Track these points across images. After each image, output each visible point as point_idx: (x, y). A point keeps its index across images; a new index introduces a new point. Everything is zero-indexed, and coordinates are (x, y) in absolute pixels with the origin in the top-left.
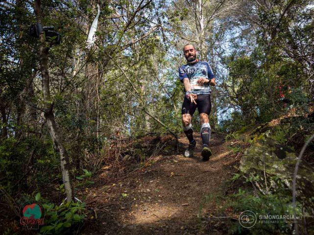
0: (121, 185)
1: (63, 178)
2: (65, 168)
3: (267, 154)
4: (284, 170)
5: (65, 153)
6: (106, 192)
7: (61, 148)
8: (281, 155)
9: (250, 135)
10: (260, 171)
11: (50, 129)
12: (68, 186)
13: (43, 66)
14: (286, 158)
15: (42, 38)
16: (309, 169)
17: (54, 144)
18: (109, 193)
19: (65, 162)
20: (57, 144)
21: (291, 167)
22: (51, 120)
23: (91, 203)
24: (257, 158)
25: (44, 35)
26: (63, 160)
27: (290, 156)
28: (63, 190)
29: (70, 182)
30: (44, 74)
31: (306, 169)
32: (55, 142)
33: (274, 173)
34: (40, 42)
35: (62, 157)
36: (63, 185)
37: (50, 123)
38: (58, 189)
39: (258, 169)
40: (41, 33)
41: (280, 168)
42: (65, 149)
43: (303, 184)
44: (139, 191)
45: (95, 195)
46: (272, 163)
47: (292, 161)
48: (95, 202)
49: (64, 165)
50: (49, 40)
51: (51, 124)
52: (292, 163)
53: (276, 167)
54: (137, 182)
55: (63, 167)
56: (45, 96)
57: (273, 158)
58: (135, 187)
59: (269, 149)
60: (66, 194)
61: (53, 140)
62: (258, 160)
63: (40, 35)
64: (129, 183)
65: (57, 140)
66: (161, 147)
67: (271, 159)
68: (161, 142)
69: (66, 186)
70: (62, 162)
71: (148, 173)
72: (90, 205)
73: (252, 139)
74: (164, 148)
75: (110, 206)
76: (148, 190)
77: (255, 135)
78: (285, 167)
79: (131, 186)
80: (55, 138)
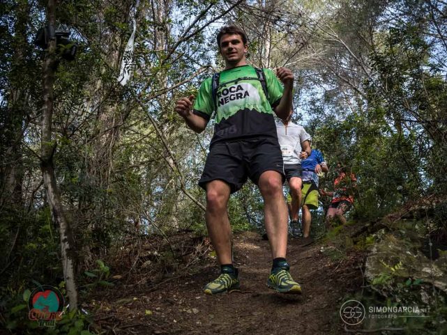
1: (64, 272)
2: (67, 255)
3: (408, 252)
4: (441, 275)
5: (68, 231)
6: (125, 306)
7: (61, 222)
8: (433, 256)
9: (352, 237)
11: (46, 188)
12: (71, 284)
13: (46, 87)
14: (440, 258)
15: (51, 47)
17: (52, 213)
18: (130, 309)
19: (67, 246)
20: (56, 215)
22: (49, 173)
23: (106, 320)
25: (55, 42)
26: (65, 241)
27: (445, 256)
28: (64, 291)
29: (75, 279)
30: (46, 99)
32: (54, 210)
33: (426, 280)
34: (48, 52)
35: (63, 237)
36: (64, 282)
37: (48, 179)
38: (56, 288)
39: (398, 275)
40: (52, 39)
41: (435, 272)
42: (68, 223)
44: (181, 310)
45: (108, 309)
46: (420, 265)
48: (111, 318)
49: (67, 250)
50: (62, 50)
51: (50, 180)
53: (429, 271)
54: (175, 296)
55: (64, 253)
56: (46, 135)
57: (419, 258)
58: (172, 304)
59: (412, 246)
60: (68, 298)
61: (51, 208)
62: (395, 262)
63: (50, 43)
64: (160, 297)
65: (57, 208)
66: (203, 252)
67: (417, 260)
68: (203, 244)
69: (68, 285)
70: (62, 244)
71: (191, 284)
72: (105, 322)
73: (355, 243)
74: (207, 253)
75: (136, 327)
76: (195, 310)
77: (361, 237)
78: (442, 271)
79: (165, 302)
80: (54, 203)
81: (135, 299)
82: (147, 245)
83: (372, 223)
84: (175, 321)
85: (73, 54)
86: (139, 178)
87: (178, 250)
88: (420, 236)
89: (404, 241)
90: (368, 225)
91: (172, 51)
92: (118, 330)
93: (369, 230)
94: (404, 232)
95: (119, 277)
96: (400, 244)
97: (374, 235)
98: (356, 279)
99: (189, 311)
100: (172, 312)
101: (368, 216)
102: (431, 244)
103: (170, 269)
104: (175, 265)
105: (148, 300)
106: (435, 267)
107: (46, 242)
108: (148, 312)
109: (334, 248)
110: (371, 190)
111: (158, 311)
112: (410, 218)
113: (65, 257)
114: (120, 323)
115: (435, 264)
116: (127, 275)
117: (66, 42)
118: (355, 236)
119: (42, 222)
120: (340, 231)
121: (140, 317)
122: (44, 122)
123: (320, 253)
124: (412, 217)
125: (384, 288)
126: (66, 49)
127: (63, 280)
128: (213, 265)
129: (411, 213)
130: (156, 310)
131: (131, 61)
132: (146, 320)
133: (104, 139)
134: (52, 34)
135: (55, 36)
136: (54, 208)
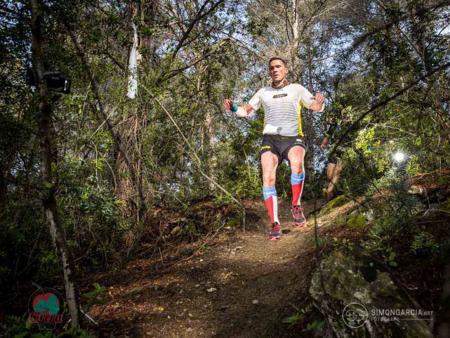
0: (156, 289)
1: (67, 293)
2: (69, 280)
3: (350, 271)
4: (369, 302)
5: (70, 259)
7: (63, 252)
8: (369, 275)
10: (336, 299)
11: (50, 223)
12: (72, 304)
13: (42, 131)
14: (376, 281)
16: (405, 303)
17: (55, 245)
20: (59, 246)
21: (380, 299)
22: (51, 210)
24: (335, 278)
25: (45, 85)
26: (67, 268)
27: (381, 279)
28: (67, 309)
29: (76, 299)
30: (43, 142)
31: (400, 302)
32: (57, 242)
35: (65, 265)
36: (66, 303)
37: (50, 215)
39: (334, 296)
41: (365, 299)
42: (69, 252)
43: (390, 332)
44: (177, 303)
46: (355, 288)
47: (383, 288)
49: (69, 275)
51: (52, 217)
52: (383, 290)
55: (66, 278)
56: (46, 176)
57: (357, 279)
58: (173, 294)
59: (354, 264)
61: (54, 240)
62: (336, 281)
65: (59, 240)
67: (355, 281)
69: (69, 304)
70: (65, 271)
78: (371, 297)
80: (56, 236)
89: (348, 258)
96: (345, 262)
106: (366, 292)
115: (368, 289)
125: (323, 306)
127: (65, 301)
135: (43, 79)
136: (56, 241)
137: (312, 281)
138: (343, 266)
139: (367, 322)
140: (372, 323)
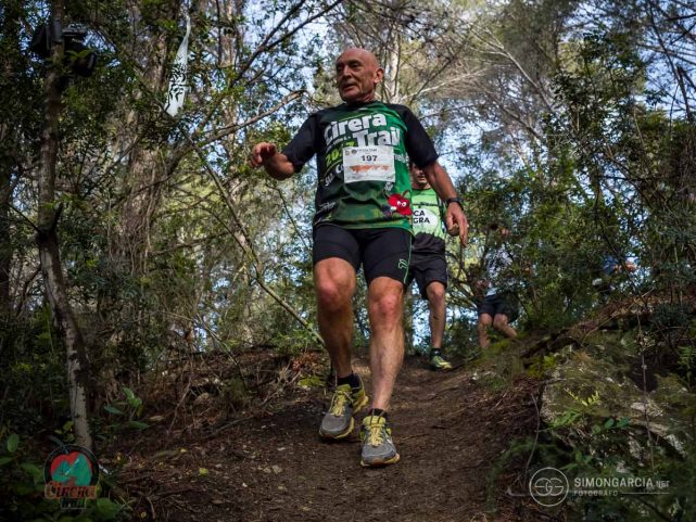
1: (72, 406)
2: (77, 380)
3: (610, 379)
4: (661, 414)
5: (79, 342)
6: (168, 462)
7: (68, 328)
8: (648, 385)
9: (522, 357)
11: (46, 276)
12: (83, 427)
13: (47, 117)
14: (659, 389)
15: (56, 54)
17: (53, 314)
18: (176, 466)
19: (77, 365)
20: (60, 316)
21: (676, 409)
22: (50, 251)
23: (138, 482)
25: (62, 48)
26: (74, 354)
27: (666, 385)
28: (72, 436)
29: (88, 418)
30: (47, 136)
32: (57, 310)
33: (638, 422)
34: (51, 62)
35: (71, 352)
36: (71, 423)
37: (49, 261)
38: (58, 432)
40: (57, 43)
41: (651, 410)
42: (78, 330)
44: (254, 469)
45: (140, 466)
46: (628, 399)
48: (144, 479)
50: (73, 59)
51: (51, 263)
53: (641, 408)
55: (72, 377)
56: (46, 192)
57: (626, 389)
58: (240, 458)
59: (615, 369)
61: (53, 306)
63: (53, 48)
64: (223, 449)
65: (61, 306)
66: (290, 379)
67: (622, 391)
68: (291, 367)
69: (77, 427)
70: (70, 363)
71: (270, 428)
72: (136, 486)
73: (527, 366)
74: (297, 381)
75: (185, 493)
76: (277, 469)
77: (536, 357)
78: (662, 407)
79: (230, 455)
80: (57, 299)
81: (183, 451)
82: (203, 368)
83: (554, 337)
84: (244, 485)
85: (90, 66)
86: (192, 264)
87: (252, 377)
88: (628, 354)
89: (602, 361)
90: (546, 338)
91: (246, 66)
92: (156, 498)
93: (549, 347)
94: (603, 348)
95: (158, 418)
96: (596, 367)
97: (556, 355)
98: (527, 421)
99: (267, 470)
100: (240, 471)
101: (547, 326)
102: (645, 367)
103: (238, 405)
104: (246, 399)
105: (203, 453)
106: (650, 403)
107: (46, 362)
108: (203, 471)
109: (494, 374)
110: (552, 285)
111: (219, 469)
112: (613, 328)
113: (74, 383)
114: (159, 488)
115: (651, 398)
116: (172, 416)
117: (81, 48)
118: (528, 355)
119: (39, 329)
120: (503, 349)
121: (191, 478)
122: (43, 172)
123: (472, 381)
124: (615, 327)
125: (572, 433)
126: (79, 59)
127: (70, 419)
128: (305, 400)
129: (614, 320)
130: (215, 468)
131: (181, 79)
132: (199, 483)
133: (137, 202)
134: (58, 34)
135: (62, 37)
136: (57, 306)
137: (544, 397)
138: (596, 373)
139: (671, 437)
140: (681, 436)
